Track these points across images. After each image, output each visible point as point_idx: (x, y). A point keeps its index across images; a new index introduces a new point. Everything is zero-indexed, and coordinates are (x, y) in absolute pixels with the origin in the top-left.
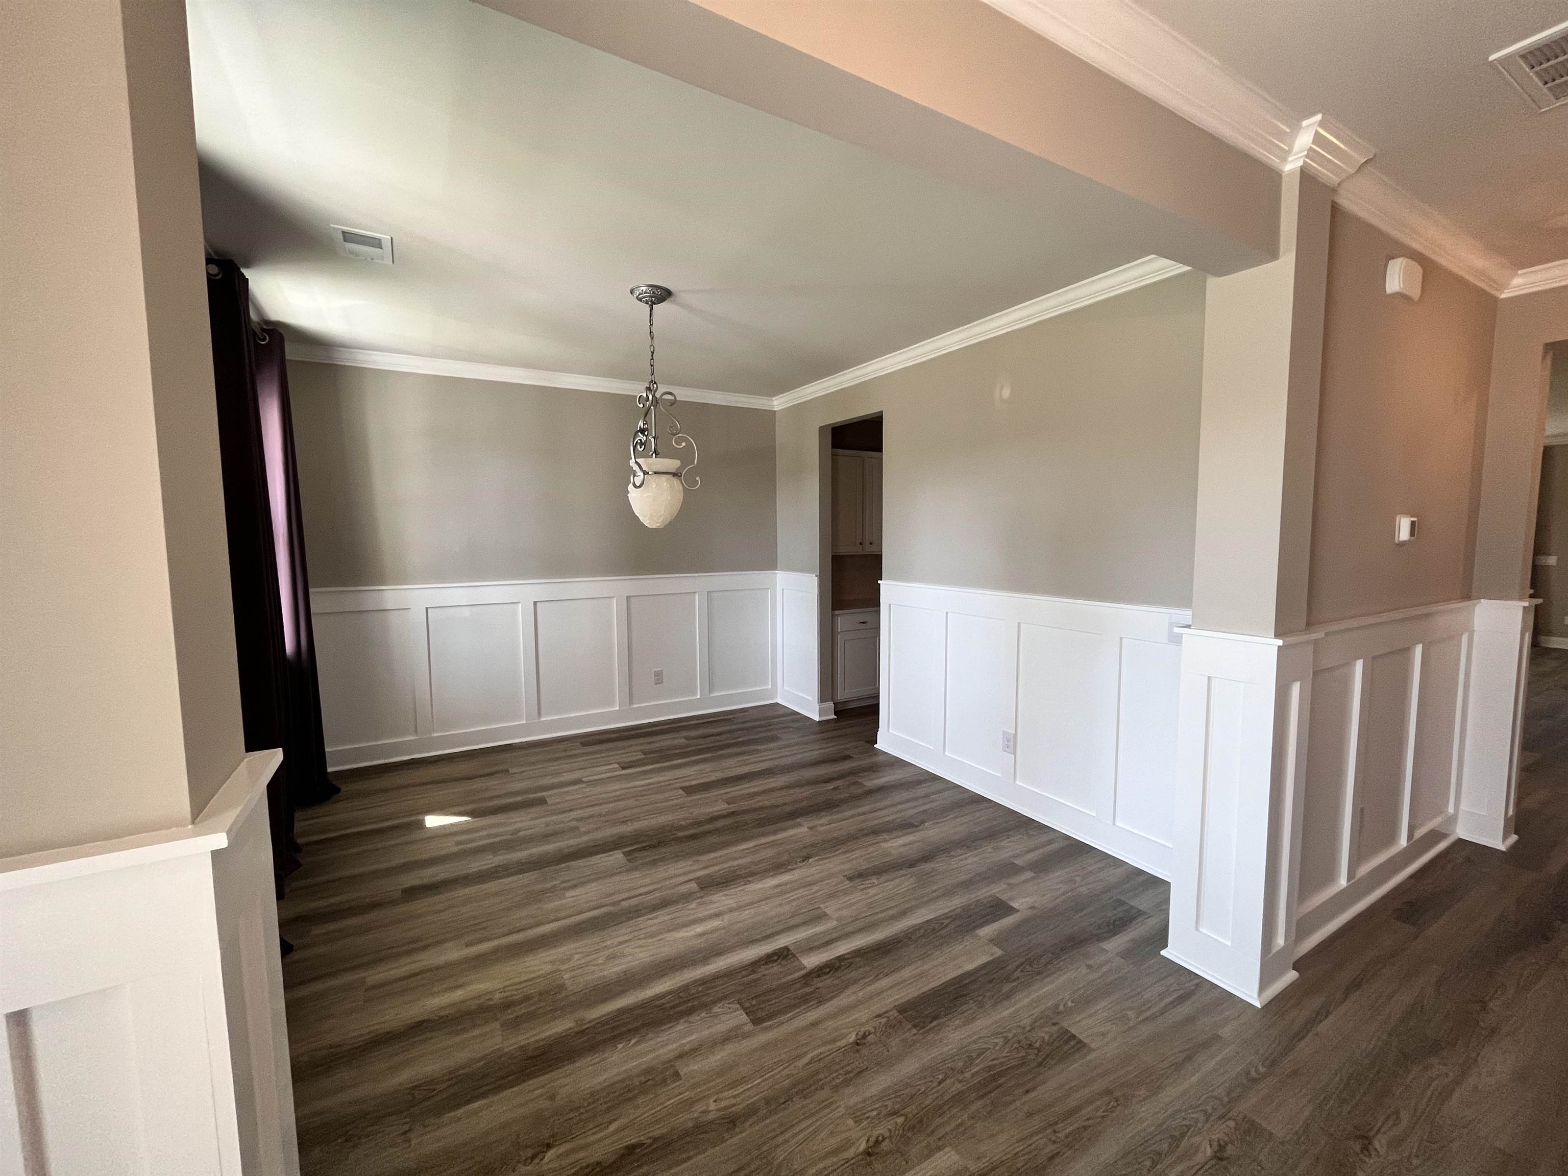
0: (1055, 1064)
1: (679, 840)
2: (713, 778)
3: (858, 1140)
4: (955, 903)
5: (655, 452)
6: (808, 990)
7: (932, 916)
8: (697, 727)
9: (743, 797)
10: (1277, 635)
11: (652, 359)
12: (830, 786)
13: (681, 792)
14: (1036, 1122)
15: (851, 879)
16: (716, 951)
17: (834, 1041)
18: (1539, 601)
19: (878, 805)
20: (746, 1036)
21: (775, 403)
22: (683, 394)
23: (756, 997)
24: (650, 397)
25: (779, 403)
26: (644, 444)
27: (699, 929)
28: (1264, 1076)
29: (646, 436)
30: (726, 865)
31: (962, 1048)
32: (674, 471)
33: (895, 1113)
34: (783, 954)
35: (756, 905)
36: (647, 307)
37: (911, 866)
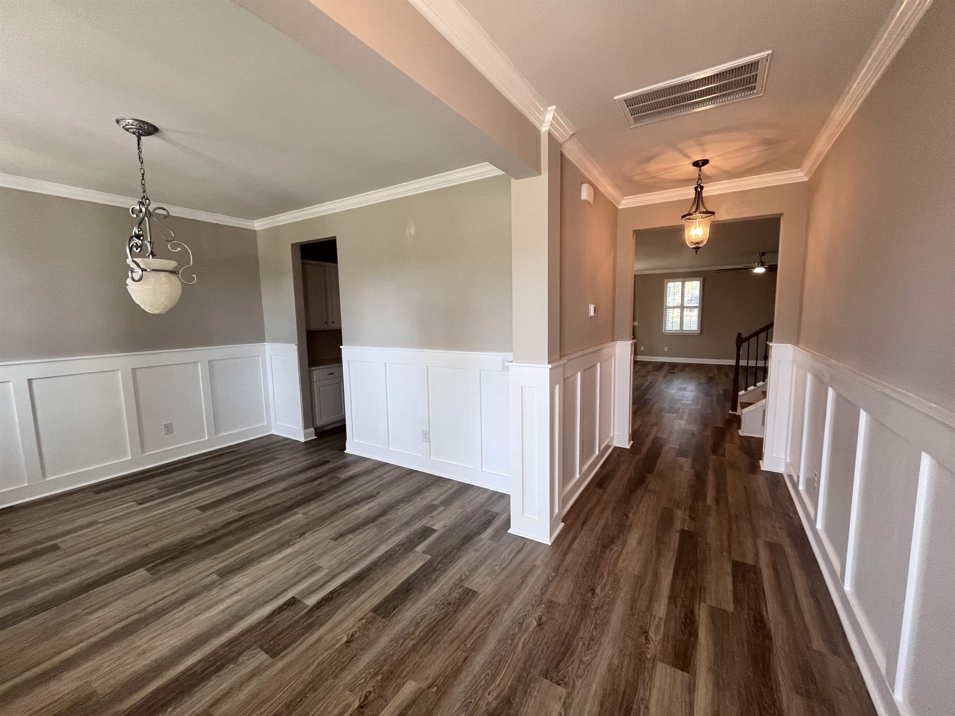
0: (463, 608)
1: (198, 547)
2: (225, 496)
3: (353, 702)
4: (402, 536)
5: (152, 253)
6: (311, 620)
7: (389, 547)
8: (206, 461)
9: (250, 504)
10: (549, 363)
11: (143, 179)
12: (316, 483)
13: (197, 511)
14: (455, 646)
15: (335, 539)
16: (238, 617)
17: (333, 645)
18: (635, 341)
19: (350, 488)
20: (267, 668)
21: (256, 225)
22: (175, 211)
23: (272, 639)
24: (144, 210)
25: (258, 225)
26: (141, 247)
27: (222, 606)
28: (554, 578)
29: (142, 241)
30: (240, 555)
31: (413, 619)
32: (171, 270)
33: (376, 675)
34: (293, 602)
35: (267, 576)
36: (135, 138)
37: (374, 521)
